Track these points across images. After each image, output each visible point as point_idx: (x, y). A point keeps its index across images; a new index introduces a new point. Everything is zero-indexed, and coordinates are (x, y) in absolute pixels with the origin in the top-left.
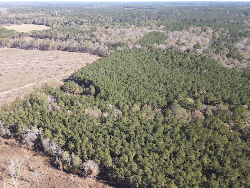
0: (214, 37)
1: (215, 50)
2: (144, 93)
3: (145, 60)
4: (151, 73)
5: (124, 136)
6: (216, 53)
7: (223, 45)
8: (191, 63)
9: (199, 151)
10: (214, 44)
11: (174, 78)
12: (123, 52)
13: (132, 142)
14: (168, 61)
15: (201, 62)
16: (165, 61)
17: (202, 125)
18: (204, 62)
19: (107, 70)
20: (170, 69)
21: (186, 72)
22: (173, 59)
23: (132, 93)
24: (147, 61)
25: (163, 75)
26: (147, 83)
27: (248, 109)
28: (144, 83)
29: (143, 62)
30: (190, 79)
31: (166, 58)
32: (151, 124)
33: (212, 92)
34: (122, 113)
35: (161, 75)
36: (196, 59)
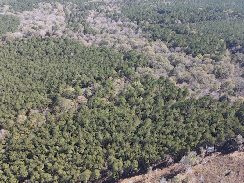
0: (66, 14)
1: (72, 28)
2: (24, 98)
3: (6, 57)
4: (20, 71)
5: (24, 155)
6: (74, 32)
7: (77, 21)
8: (56, 49)
9: (94, 132)
10: (69, 21)
11: (47, 70)
13: (35, 156)
14: (33, 51)
15: (65, 45)
16: (29, 53)
17: (88, 107)
18: (68, 45)
20: (39, 61)
21: (56, 60)
22: (37, 49)
23: (9, 103)
24: (8, 57)
25: (35, 70)
26: (21, 86)
27: (113, 80)
28: (17, 86)
29: (5, 60)
30: (63, 66)
31: (30, 48)
32: (45, 128)
33: (84, 74)
34: (8, 131)
35: (32, 71)
36: (60, 43)
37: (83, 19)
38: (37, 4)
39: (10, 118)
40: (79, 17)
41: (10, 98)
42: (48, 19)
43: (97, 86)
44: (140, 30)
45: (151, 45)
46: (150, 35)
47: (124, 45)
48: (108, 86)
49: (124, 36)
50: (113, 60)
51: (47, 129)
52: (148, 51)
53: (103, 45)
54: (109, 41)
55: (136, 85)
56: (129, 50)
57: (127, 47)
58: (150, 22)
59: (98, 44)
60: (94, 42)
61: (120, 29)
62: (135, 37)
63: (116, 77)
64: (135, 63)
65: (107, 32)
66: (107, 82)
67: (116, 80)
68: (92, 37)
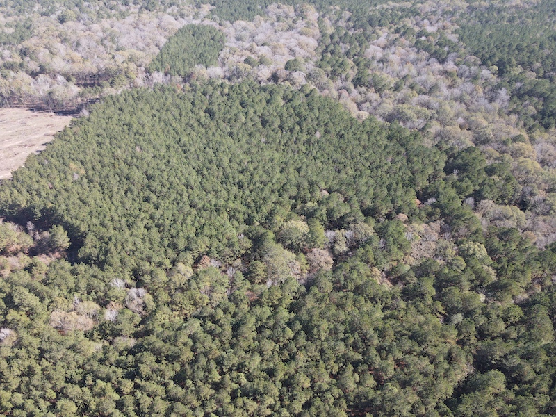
0: (323, 35)
1: (329, 69)
2: (196, 224)
3: (183, 119)
4: (201, 158)
5: (169, 372)
6: (332, 78)
7: (342, 51)
8: (285, 115)
9: (335, 361)
10: (325, 51)
11: (257, 164)
12: (122, 100)
14: (236, 115)
15: (306, 110)
16: (228, 116)
17: (331, 284)
18: (312, 110)
19: (90, 165)
20: (244, 140)
21: (279, 142)
22: (246, 110)
23: (167, 228)
24: (187, 121)
25: (231, 161)
26: (197, 192)
27: (409, 222)
28: (190, 190)
29: (179, 127)
30: (291, 162)
31: (231, 107)
32: (225, 313)
33: (338, 191)
34: (151, 297)
35: (226, 161)
36: (296, 103)
37: (359, 50)
38: (266, 7)
39: (160, 264)
40: (351, 44)
41: (171, 218)
42: (282, 41)
43: (363, 231)
44: (504, 94)
45: (532, 140)
46: (532, 110)
47: (454, 129)
48: (391, 239)
49: (456, 105)
50: (416, 168)
51: (229, 316)
52: (521, 159)
53: (396, 121)
54: (413, 114)
55: (471, 252)
56: (464, 146)
57: (459, 135)
58: (537, 71)
59: (383, 115)
60: (375, 109)
61: (448, 82)
62: (488, 112)
63: (417, 218)
64: (477, 188)
65: (412, 87)
66: (392, 227)
67: (415, 225)
68: (373, 96)
